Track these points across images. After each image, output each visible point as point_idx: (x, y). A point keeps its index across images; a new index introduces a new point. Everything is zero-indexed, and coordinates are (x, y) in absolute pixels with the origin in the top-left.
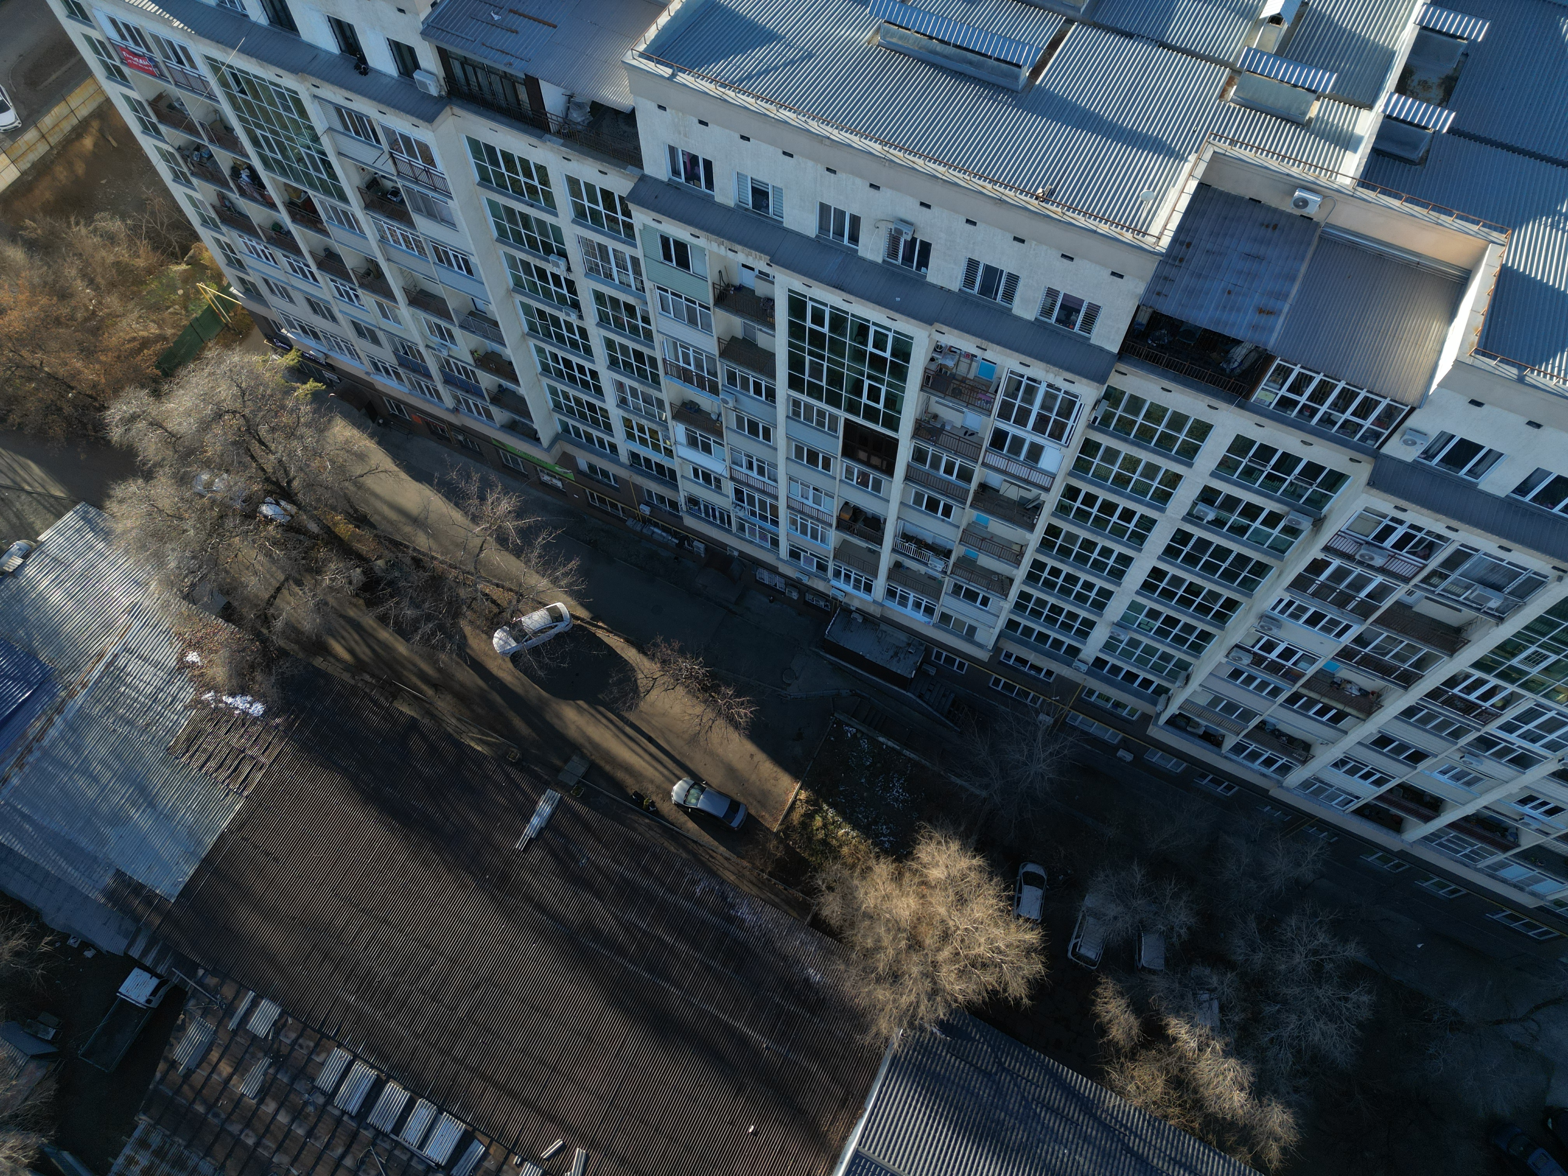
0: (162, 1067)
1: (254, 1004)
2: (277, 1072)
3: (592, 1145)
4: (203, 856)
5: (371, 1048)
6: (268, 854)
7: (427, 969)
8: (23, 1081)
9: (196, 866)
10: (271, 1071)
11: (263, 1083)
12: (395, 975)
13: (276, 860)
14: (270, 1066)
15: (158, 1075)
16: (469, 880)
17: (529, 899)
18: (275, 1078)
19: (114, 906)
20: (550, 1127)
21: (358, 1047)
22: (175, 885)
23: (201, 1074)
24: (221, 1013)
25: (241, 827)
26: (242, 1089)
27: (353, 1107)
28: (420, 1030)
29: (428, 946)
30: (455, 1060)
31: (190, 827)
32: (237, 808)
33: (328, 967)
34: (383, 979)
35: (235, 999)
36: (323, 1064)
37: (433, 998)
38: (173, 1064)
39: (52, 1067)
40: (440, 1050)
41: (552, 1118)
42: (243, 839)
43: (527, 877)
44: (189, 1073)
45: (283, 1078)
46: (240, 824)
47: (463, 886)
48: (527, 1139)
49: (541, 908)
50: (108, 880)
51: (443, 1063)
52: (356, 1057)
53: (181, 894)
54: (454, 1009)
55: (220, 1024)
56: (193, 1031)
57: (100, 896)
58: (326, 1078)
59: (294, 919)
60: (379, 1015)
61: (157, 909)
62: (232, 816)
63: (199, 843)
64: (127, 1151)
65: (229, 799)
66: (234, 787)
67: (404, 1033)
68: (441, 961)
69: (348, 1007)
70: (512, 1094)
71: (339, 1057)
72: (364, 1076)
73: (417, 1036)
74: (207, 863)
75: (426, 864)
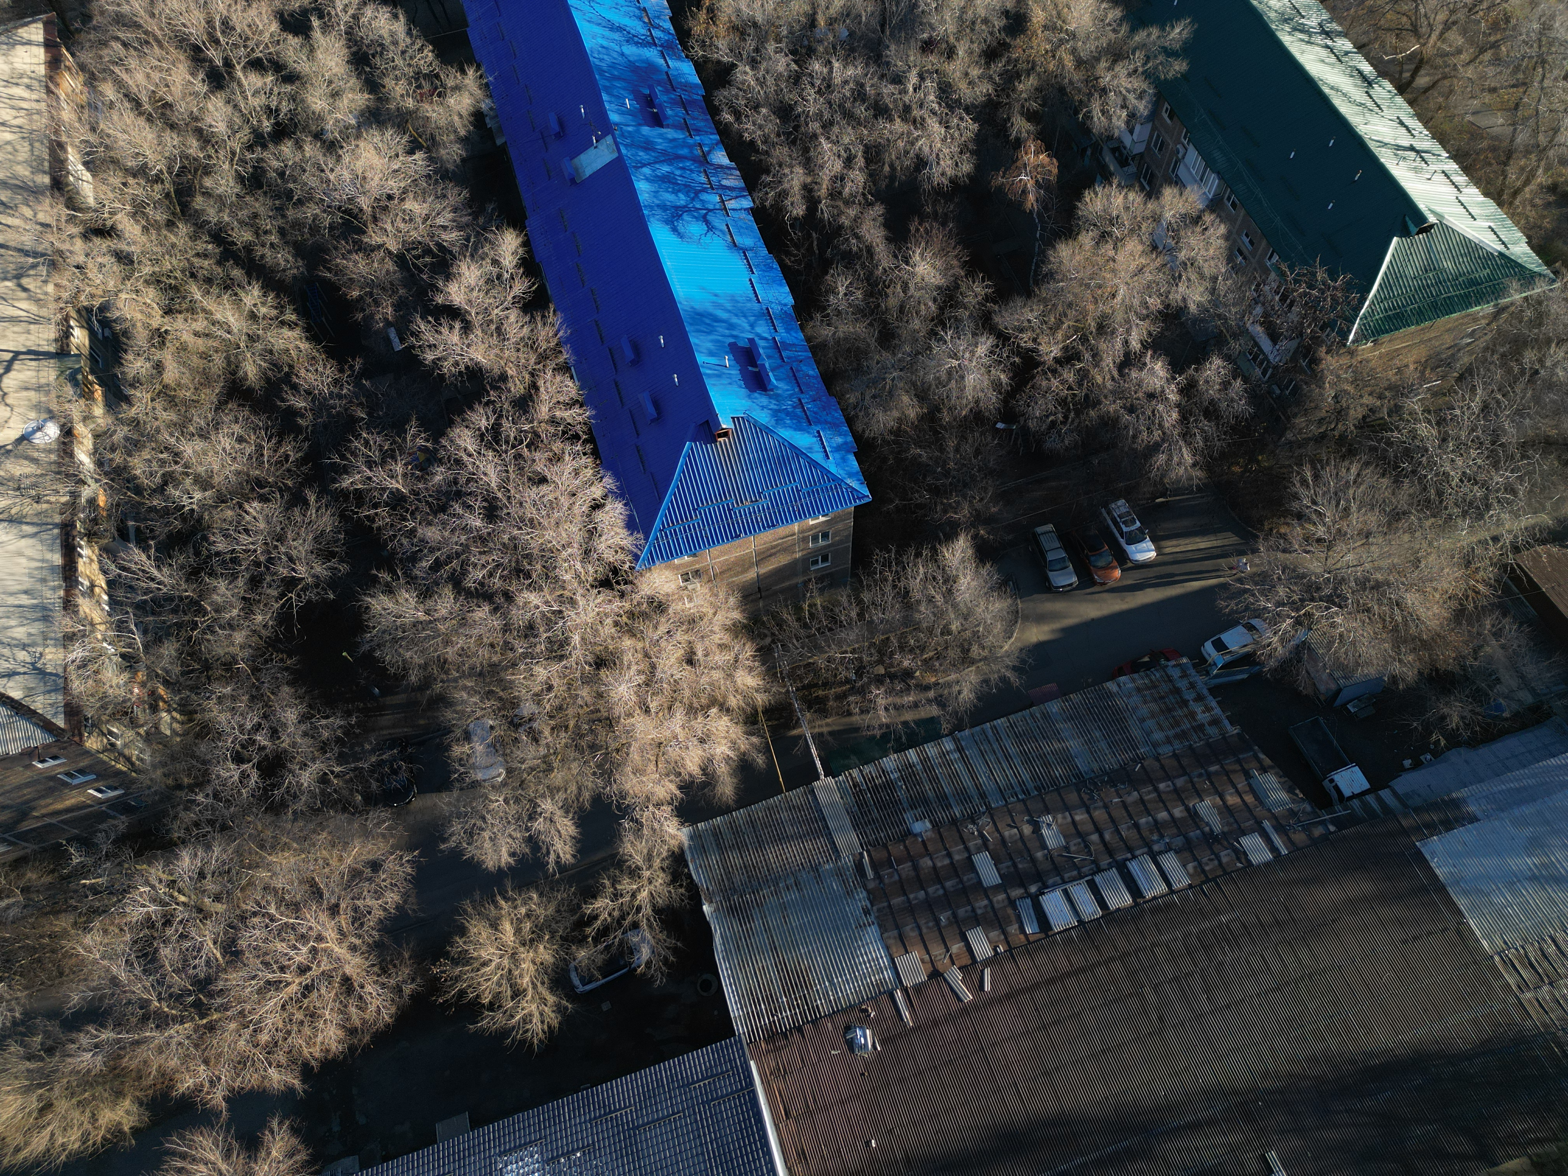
0: (1267, 761)
1: (1273, 849)
2: (1203, 833)
3: (966, 1010)
4: (1449, 889)
5: (1171, 906)
6: (1415, 938)
7: (1207, 991)
8: (1324, 677)
9: (1441, 878)
10: (1207, 829)
11: (1202, 819)
12: (1221, 964)
13: (1405, 942)
14: (1211, 830)
15: (1262, 756)
16: (1268, 1084)
17: (1211, 1122)
18: (1199, 828)
19: (1443, 800)
20: (1004, 990)
21: (1179, 898)
22: (1433, 854)
23: (1242, 785)
24: (1283, 822)
25: (1459, 932)
26: (1208, 802)
27: (1134, 867)
28: (1157, 950)
29: (1228, 1006)
30: (1112, 959)
31: (1488, 895)
32: (1485, 943)
33: (1266, 918)
34: (1225, 954)
35: (1289, 839)
36: (1184, 866)
37: (1176, 979)
38: (1264, 770)
39: (1322, 698)
40: (1128, 954)
41: (1009, 996)
42: (1445, 929)
43: (1235, 1138)
44: (1248, 776)
45: (1194, 834)
46: (1463, 934)
47: (1266, 1075)
48: (1009, 967)
49: (1195, 1126)
50: (1472, 808)
51: (1116, 949)
52: (1172, 891)
53: (1419, 853)
54: (1156, 988)
55: (1274, 817)
56: (1283, 795)
57: (1459, 795)
58: (1170, 862)
59: (1334, 921)
60: (1194, 930)
61: (1417, 829)
62: (1478, 933)
63: (1466, 893)
64: (1217, 711)
65: (1499, 942)
66: (1511, 954)
67: (1164, 938)
68: (1207, 1007)
69: (1219, 912)
70: (1051, 981)
71: (1181, 880)
72: (1152, 887)
73: (1154, 945)
74: (1440, 888)
75: (1313, 1060)
